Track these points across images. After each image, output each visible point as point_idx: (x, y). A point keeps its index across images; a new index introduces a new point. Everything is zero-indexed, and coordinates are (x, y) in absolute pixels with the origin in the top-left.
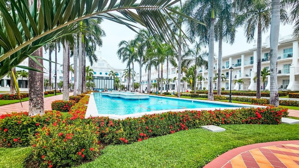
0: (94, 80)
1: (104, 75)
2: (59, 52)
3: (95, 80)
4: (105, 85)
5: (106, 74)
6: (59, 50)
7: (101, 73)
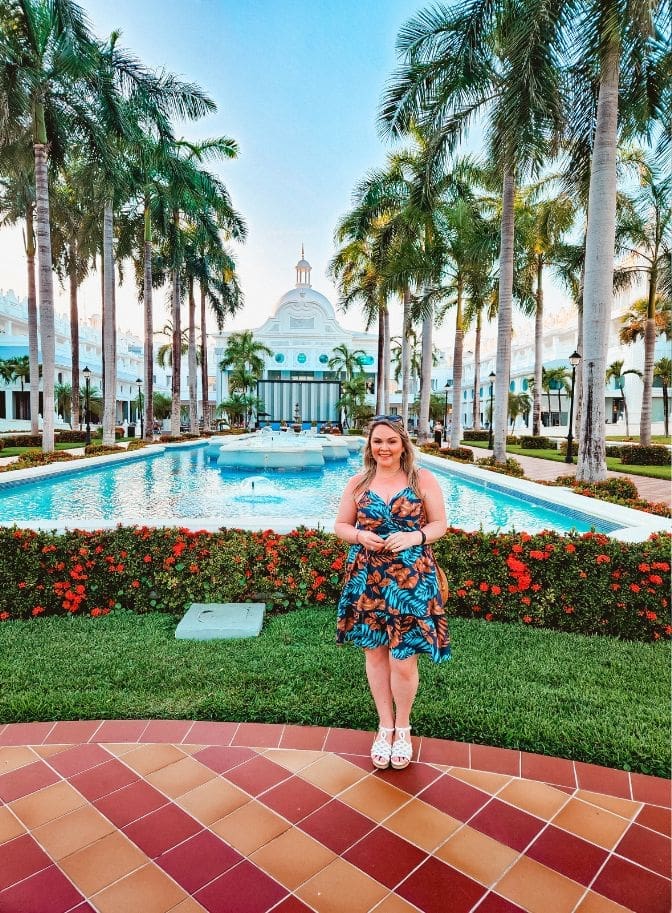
0: (260, 384)
1: (313, 365)
2: (121, 283)
3: (263, 387)
4: (294, 408)
5: (323, 359)
6: (121, 275)
7: (302, 359)
